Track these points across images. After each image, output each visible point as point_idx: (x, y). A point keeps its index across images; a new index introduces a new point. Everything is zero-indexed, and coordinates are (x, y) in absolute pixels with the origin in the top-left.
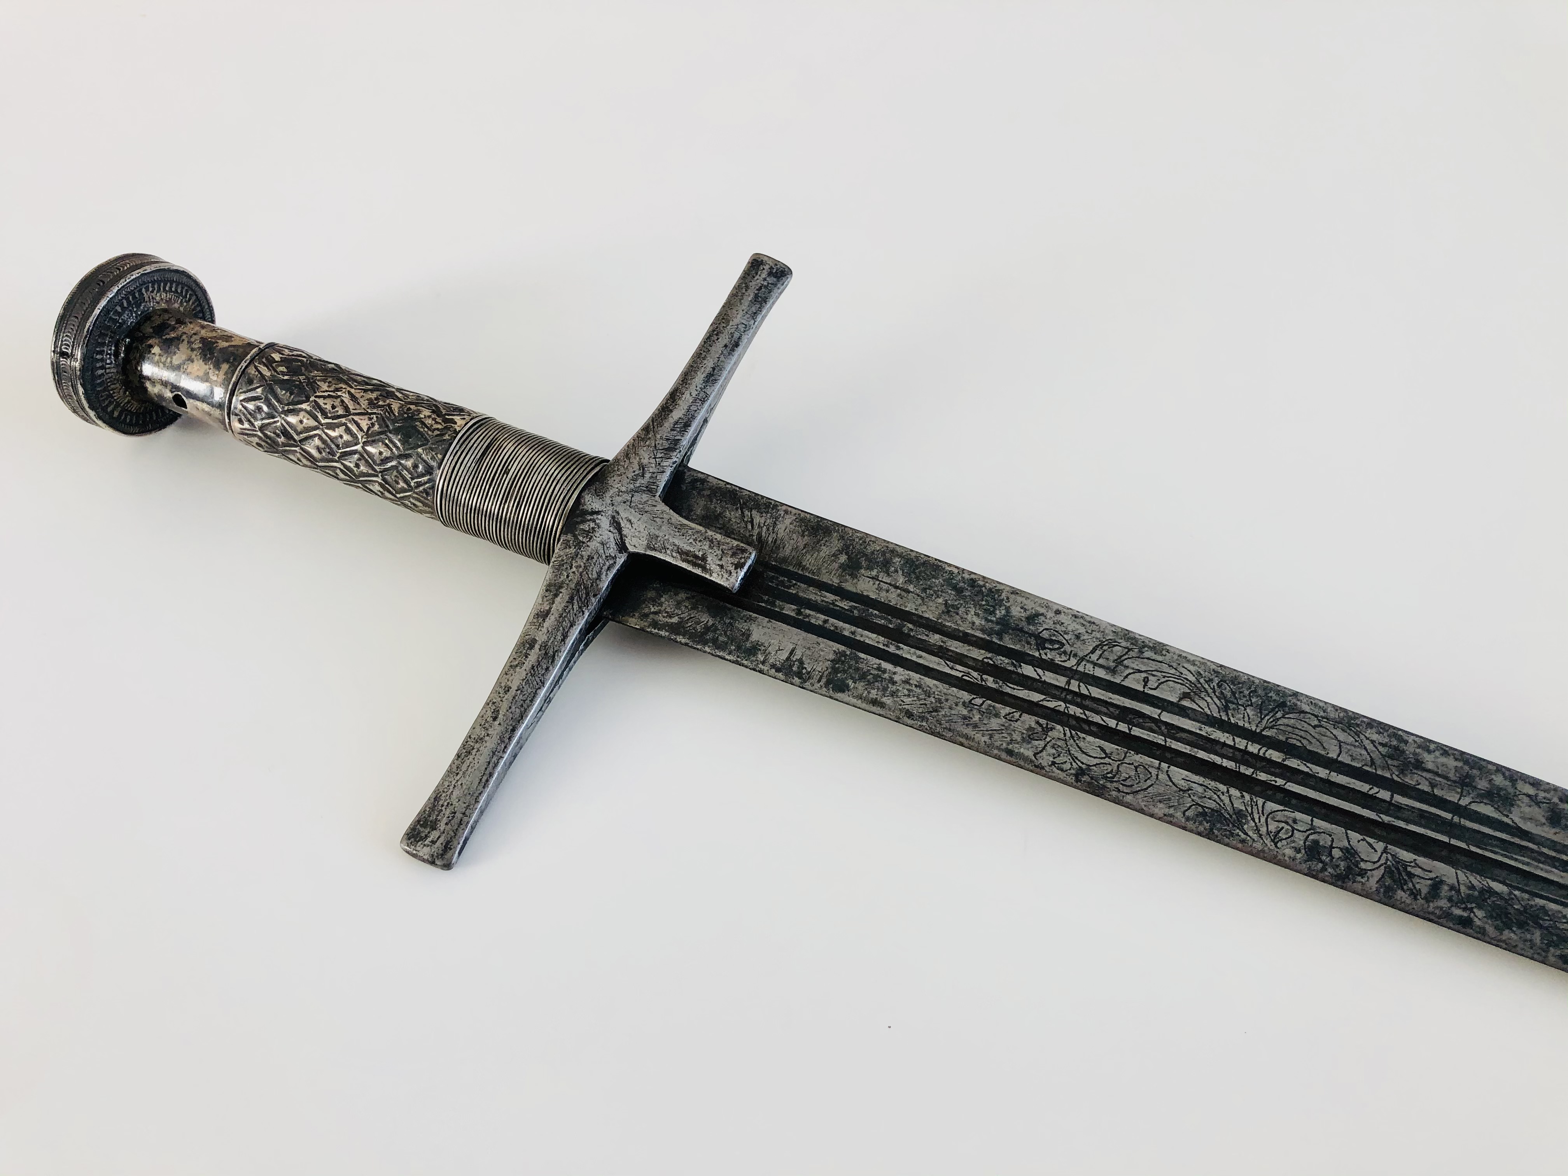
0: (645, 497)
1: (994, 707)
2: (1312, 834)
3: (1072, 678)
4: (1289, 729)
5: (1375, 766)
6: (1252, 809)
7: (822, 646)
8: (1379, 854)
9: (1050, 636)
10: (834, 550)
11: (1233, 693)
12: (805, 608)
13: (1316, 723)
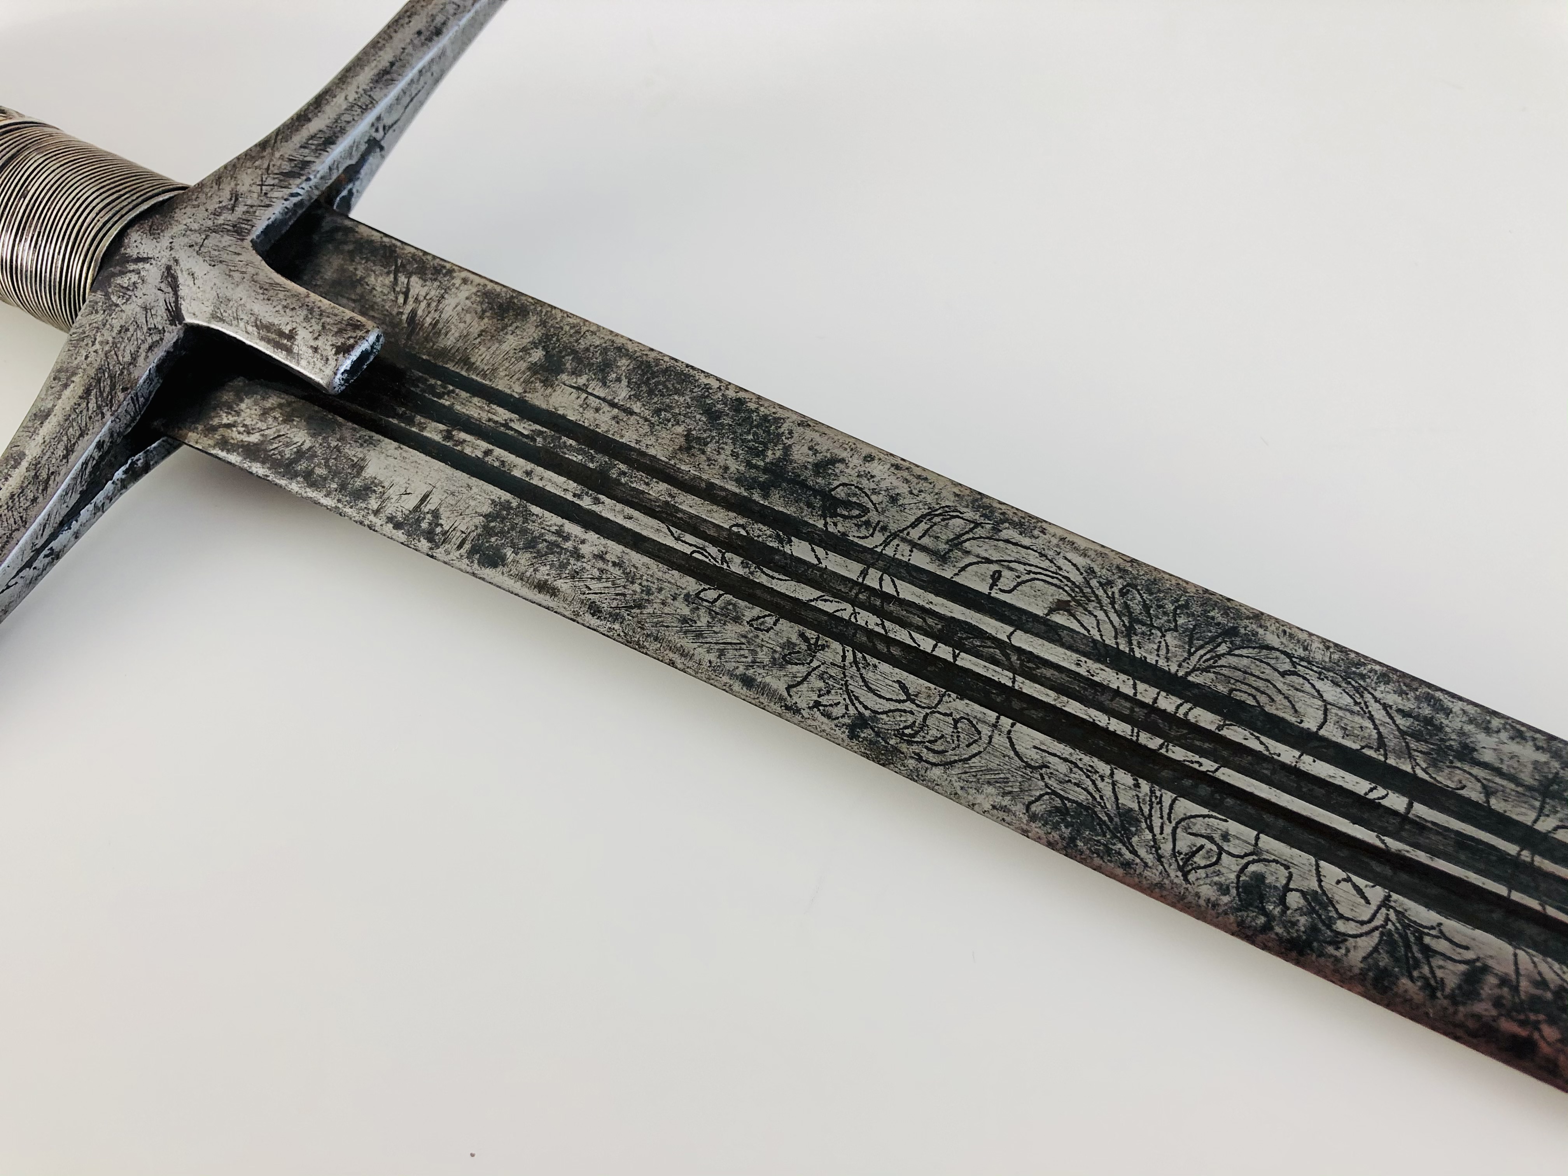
0: (227, 240)
1: (734, 605)
2: (1254, 862)
3: (872, 565)
4: (1238, 675)
5: (1385, 750)
6: (1150, 810)
7: (475, 490)
8: (1373, 907)
9: (848, 495)
10: (525, 341)
11: (1146, 607)
12: (460, 430)
13: (1287, 666)
